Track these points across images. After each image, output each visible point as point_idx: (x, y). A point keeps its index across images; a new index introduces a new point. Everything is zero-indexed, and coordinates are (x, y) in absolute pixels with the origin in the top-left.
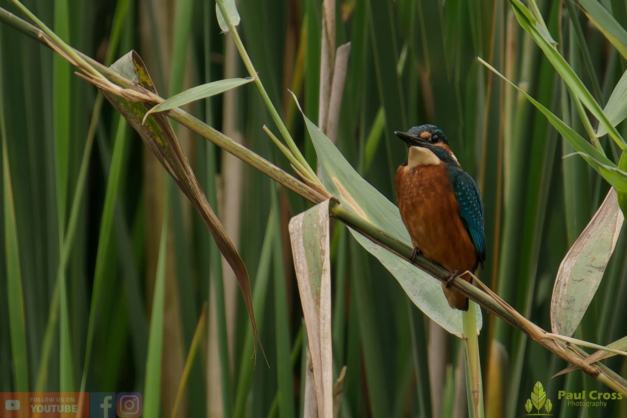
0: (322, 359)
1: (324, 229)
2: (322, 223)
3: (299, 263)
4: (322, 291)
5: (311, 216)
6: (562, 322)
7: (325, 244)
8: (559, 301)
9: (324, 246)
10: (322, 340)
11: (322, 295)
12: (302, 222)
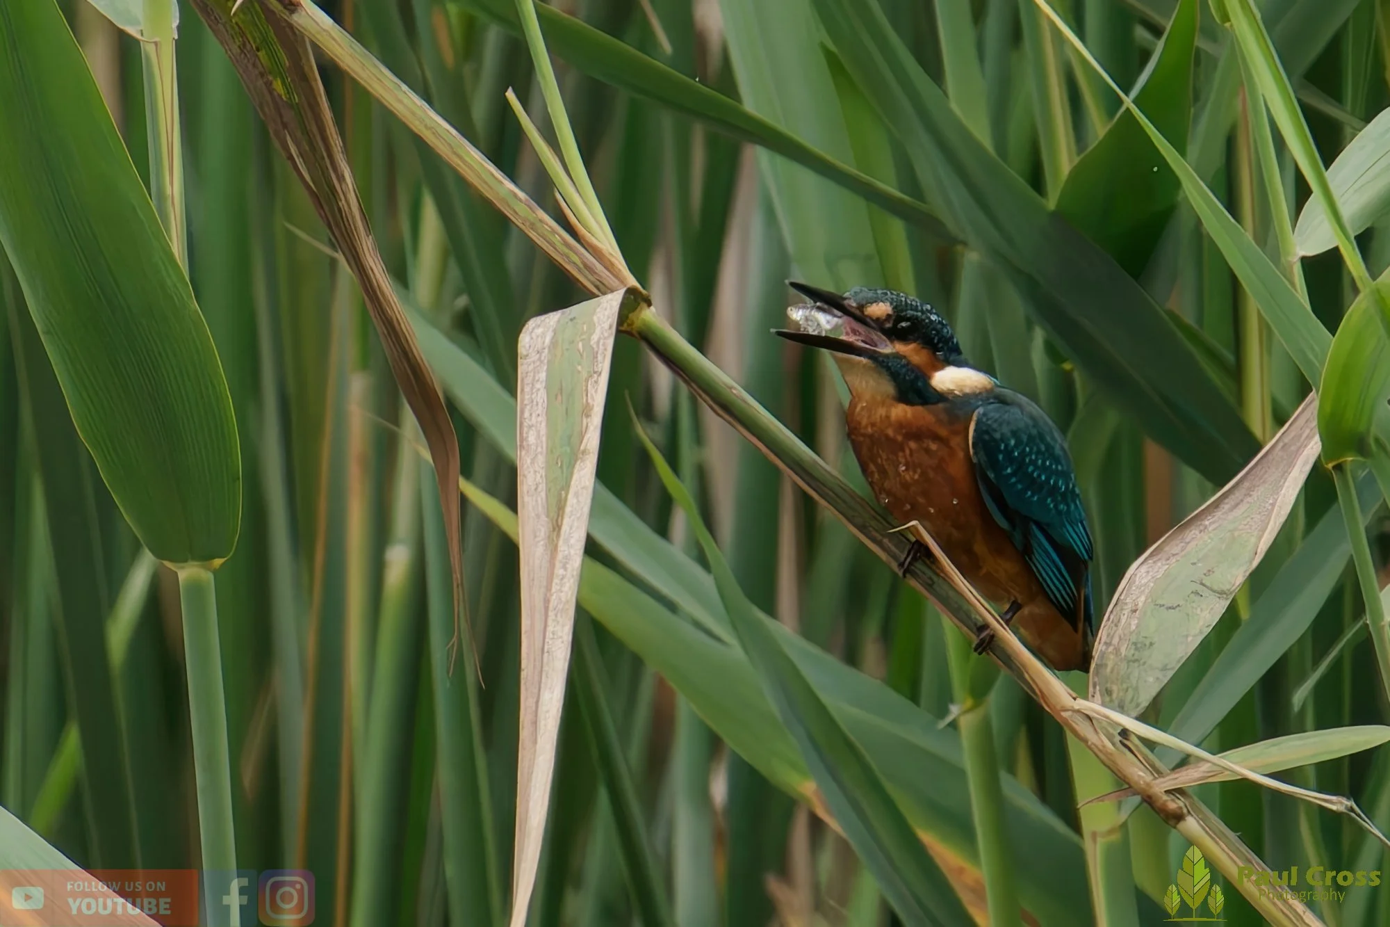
0: (545, 660)
1: (600, 358)
2: (598, 342)
3: (530, 427)
4: (571, 500)
5: (575, 321)
6: (1115, 688)
7: (596, 391)
8: (1115, 641)
9: (592, 395)
10: (551, 614)
11: (568, 509)
12: (553, 334)
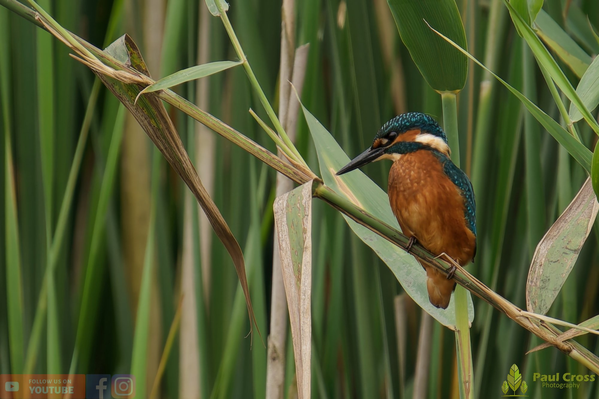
0: (302, 333)
1: (307, 209)
2: (305, 203)
3: (282, 241)
4: (303, 268)
5: (295, 196)
6: (537, 301)
7: (307, 223)
8: (535, 280)
10: (302, 315)
11: (303, 272)
12: (286, 202)
